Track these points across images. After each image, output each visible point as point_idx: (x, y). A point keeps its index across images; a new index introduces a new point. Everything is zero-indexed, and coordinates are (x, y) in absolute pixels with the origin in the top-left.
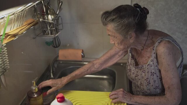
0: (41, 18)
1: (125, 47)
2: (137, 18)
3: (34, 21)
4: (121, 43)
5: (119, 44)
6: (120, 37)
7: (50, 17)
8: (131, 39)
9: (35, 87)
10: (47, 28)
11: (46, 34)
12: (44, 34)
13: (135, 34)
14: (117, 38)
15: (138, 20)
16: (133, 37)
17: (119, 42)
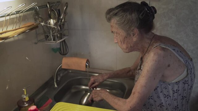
0: (42, 22)
1: (128, 46)
2: (142, 14)
3: (33, 24)
4: (124, 41)
5: (122, 42)
6: (123, 33)
7: (52, 22)
8: (134, 36)
9: (26, 95)
10: (50, 33)
11: (49, 40)
12: (46, 40)
13: (139, 31)
14: (119, 34)
15: (142, 16)
16: (136, 35)
17: (122, 39)
